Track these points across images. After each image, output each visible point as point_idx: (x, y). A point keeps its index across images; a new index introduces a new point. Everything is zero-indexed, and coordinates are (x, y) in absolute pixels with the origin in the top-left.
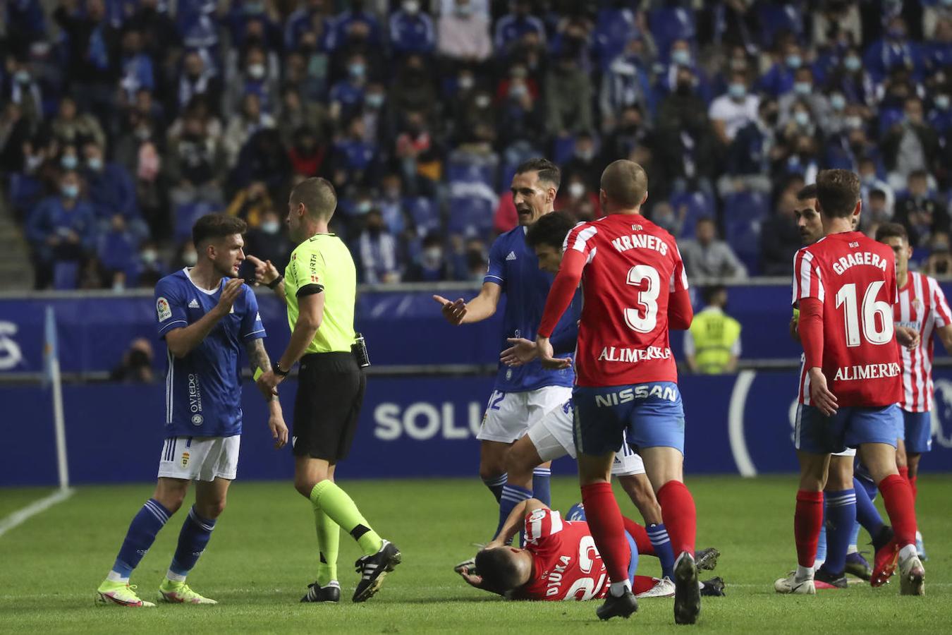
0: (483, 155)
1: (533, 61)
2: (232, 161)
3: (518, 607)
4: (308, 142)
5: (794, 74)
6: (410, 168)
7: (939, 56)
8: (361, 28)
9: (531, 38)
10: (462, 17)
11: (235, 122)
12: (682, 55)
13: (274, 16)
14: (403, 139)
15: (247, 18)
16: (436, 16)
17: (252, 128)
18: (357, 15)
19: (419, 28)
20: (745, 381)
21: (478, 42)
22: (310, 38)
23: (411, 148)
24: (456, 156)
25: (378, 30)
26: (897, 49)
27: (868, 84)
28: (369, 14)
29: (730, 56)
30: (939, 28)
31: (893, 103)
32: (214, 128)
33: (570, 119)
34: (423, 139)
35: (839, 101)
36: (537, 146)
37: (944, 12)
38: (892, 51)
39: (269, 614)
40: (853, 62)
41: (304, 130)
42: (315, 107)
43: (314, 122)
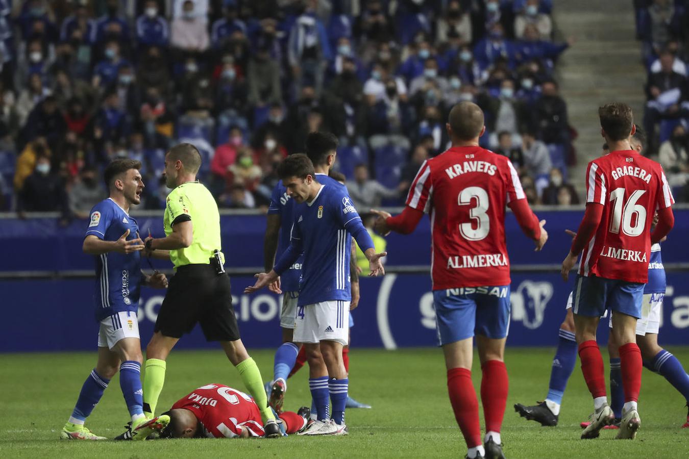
0: (203, 119)
1: (239, 51)
2: (23, 122)
3: (226, 442)
4: (78, 108)
5: (424, 62)
6: (151, 128)
7: (526, 50)
8: (115, 27)
9: (238, 36)
10: (188, 19)
11: (24, 95)
12: (345, 49)
13: (52, 18)
14: (145, 107)
15: (34, 19)
16: (170, 19)
17: (36, 99)
18: (113, 18)
19: (157, 28)
20: (389, 282)
21: (199, 38)
22: (78, 34)
23: (151, 114)
24: (184, 119)
25: (128, 28)
26: (496, 45)
27: (476, 70)
28: (121, 17)
29: (379, 49)
30: (526, 31)
31: (494, 84)
32: (9, 98)
33: (265, 93)
34: (160, 107)
35: (456, 82)
36: (241, 113)
37: (529, 20)
38: (493, 47)
39: (46, 448)
40: (466, 55)
41: (74, 100)
42: (81, 84)
43: (80, 94)
